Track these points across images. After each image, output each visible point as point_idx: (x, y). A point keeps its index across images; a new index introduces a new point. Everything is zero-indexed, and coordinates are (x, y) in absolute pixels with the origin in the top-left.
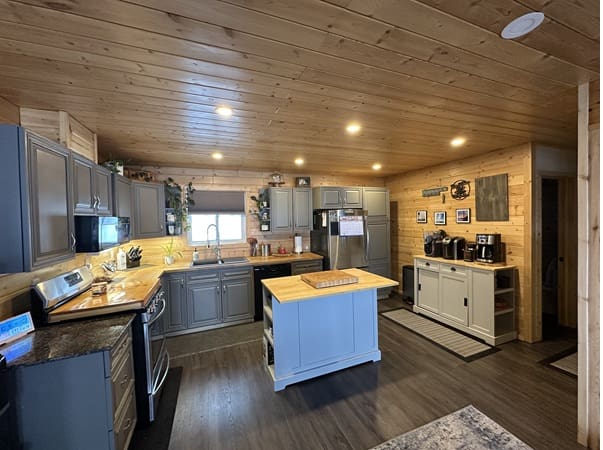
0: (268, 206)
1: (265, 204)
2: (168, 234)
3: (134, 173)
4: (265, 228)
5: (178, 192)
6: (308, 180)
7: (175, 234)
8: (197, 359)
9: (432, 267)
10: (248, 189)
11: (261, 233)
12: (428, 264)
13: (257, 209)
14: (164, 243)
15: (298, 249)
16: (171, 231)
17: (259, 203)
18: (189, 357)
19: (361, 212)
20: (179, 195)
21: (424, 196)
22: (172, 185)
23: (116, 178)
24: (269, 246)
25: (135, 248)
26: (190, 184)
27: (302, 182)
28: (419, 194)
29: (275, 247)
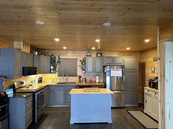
0: (85, 64)
1: (84, 63)
2: (51, 73)
3: (41, 53)
4: (84, 72)
5: (55, 59)
6: (101, 54)
7: (53, 73)
8: (53, 113)
9: (150, 93)
10: (79, 57)
11: (83, 74)
12: (148, 91)
13: (81, 65)
14: (50, 75)
15: (97, 81)
16: (52, 72)
17: (82, 63)
18: (51, 113)
19: (123, 67)
20: (55, 60)
21: (154, 61)
22: (53, 57)
23: (35, 56)
24: (85, 79)
25: (41, 77)
26: (59, 56)
27: (99, 55)
28: (151, 59)
29: (88, 80)
